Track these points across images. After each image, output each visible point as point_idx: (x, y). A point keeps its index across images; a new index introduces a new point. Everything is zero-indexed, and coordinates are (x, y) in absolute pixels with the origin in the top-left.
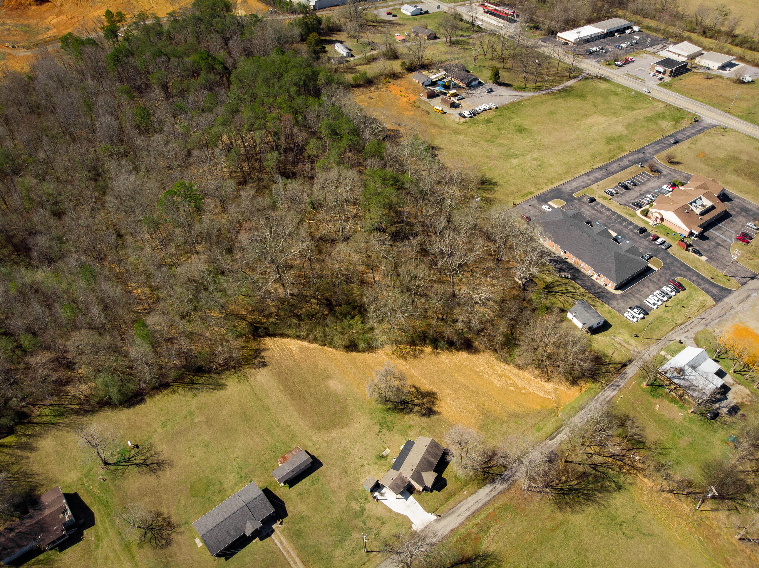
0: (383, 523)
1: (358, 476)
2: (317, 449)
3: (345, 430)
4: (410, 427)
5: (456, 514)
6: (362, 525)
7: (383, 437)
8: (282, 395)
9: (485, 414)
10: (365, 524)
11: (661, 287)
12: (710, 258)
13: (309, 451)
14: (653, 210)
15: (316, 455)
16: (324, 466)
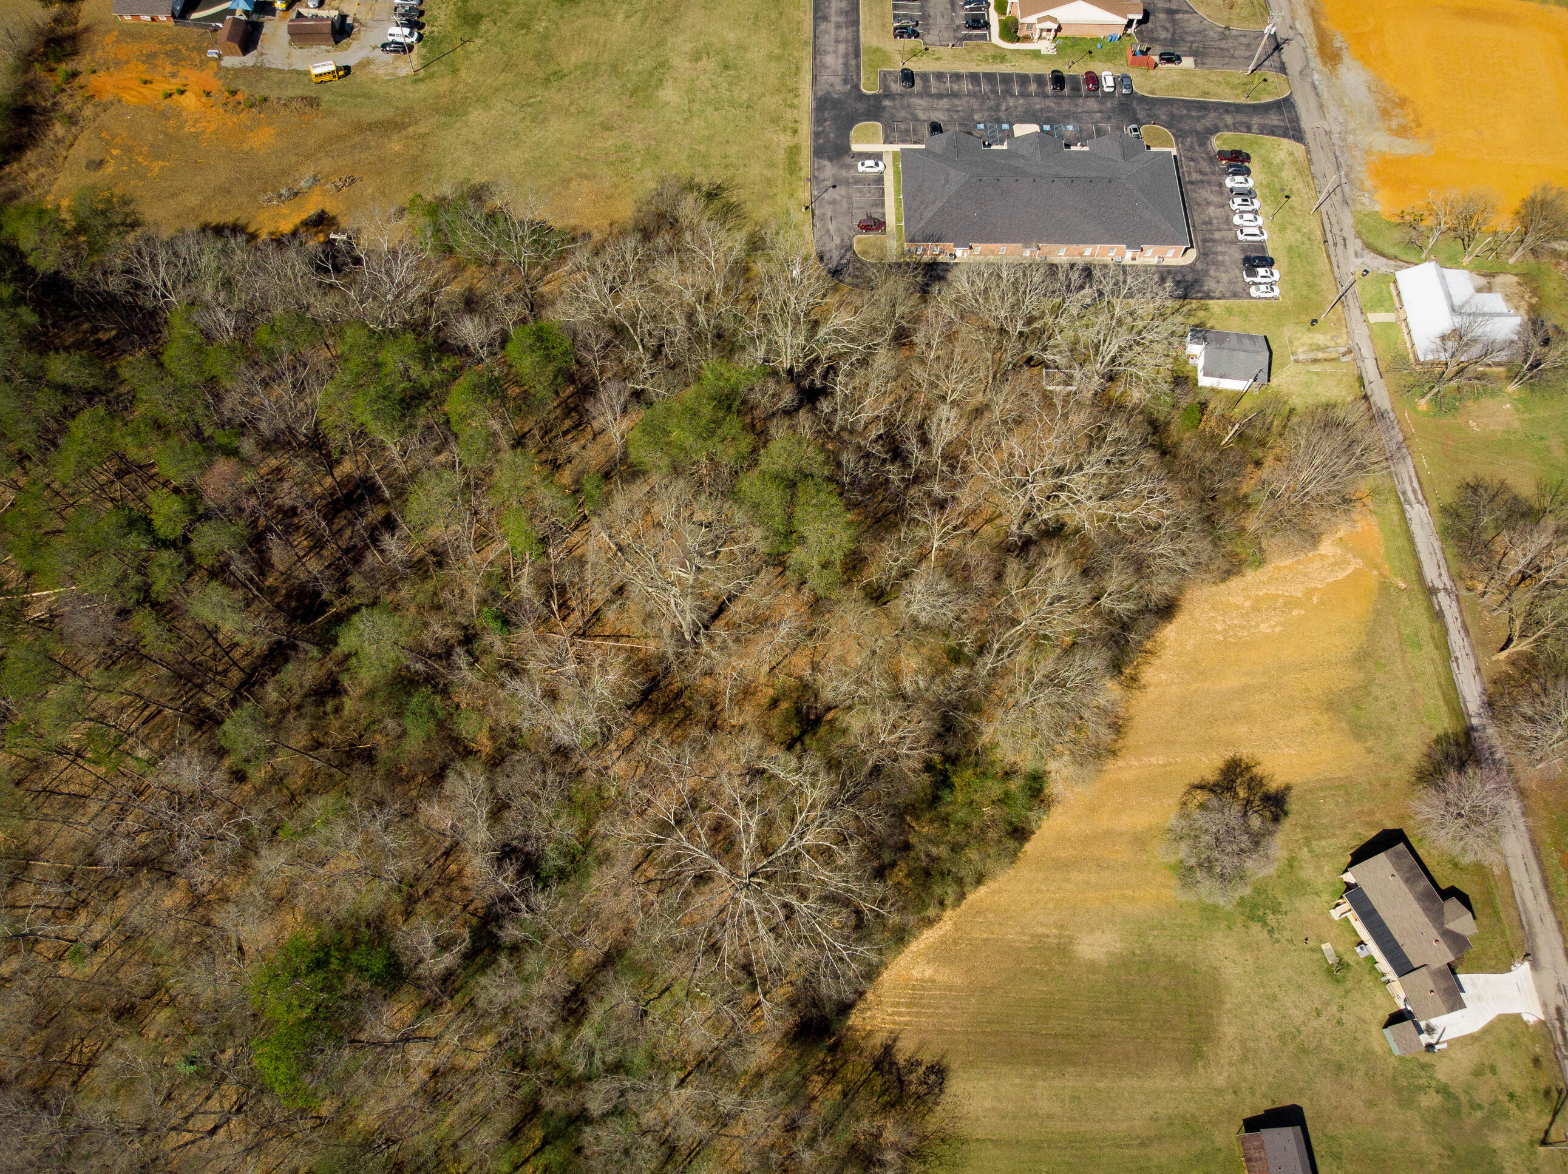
0: (1493, 1070)
1: (1360, 1048)
2: (1253, 1092)
3: (1229, 1001)
4: (1291, 866)
5: (1536, 923)
6: (1479, 1114)
7: (1287, 934)
8: (1057, 1083)
9: (1331, 705)
10: (1480, 1107)
11: (1221, 185)
12: (1194, 54)
13: (1248, 1114)
14: (1032, 19)
15: (1268, 1105)
16: (1304, 1103)
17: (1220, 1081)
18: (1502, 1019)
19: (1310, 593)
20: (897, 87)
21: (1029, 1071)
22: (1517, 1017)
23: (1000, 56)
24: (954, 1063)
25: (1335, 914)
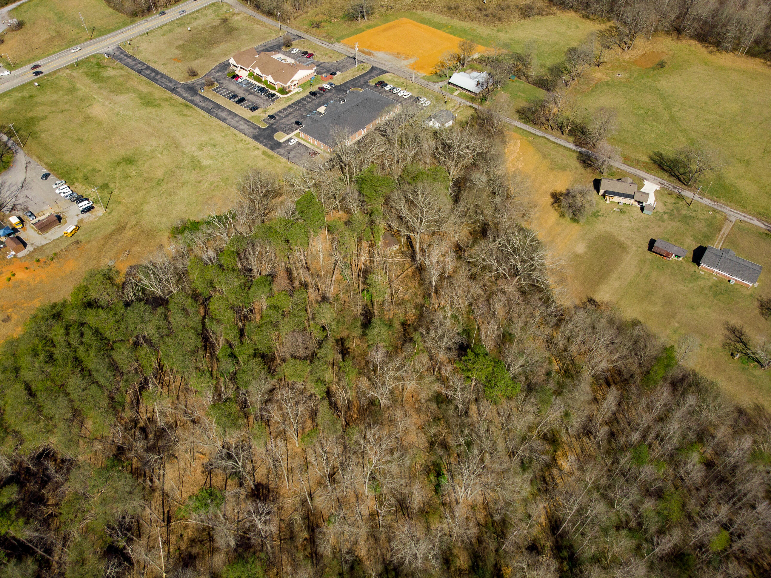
0: (666, 202)
1: (645, 220)
3: (615, 234)
6: (675, 211)
7: (606, 214)
8: (612, 279)
9: (552, 169)
10: (673, 210)
11: (385, 91)
12: (338, 70)
13: (647, 249)
14: (289, 84)
15: (647, 244)
16: (651, 238)
17: (635, 249)
18: (655, 193)
19: (518, 153)
20: (272, 121)
21: (605, 282)
22: (656, 190)
23: (289, 99)
24: (591, 296)
25: (608, 202)
